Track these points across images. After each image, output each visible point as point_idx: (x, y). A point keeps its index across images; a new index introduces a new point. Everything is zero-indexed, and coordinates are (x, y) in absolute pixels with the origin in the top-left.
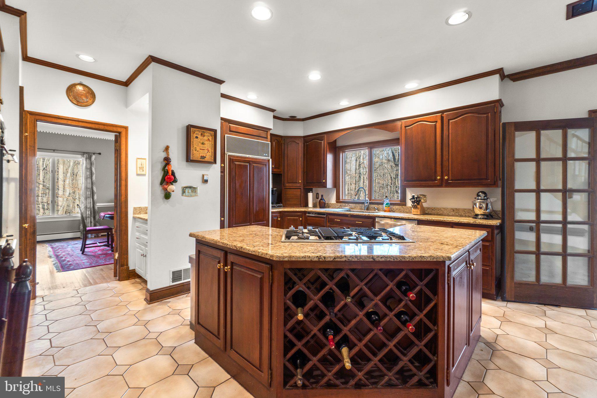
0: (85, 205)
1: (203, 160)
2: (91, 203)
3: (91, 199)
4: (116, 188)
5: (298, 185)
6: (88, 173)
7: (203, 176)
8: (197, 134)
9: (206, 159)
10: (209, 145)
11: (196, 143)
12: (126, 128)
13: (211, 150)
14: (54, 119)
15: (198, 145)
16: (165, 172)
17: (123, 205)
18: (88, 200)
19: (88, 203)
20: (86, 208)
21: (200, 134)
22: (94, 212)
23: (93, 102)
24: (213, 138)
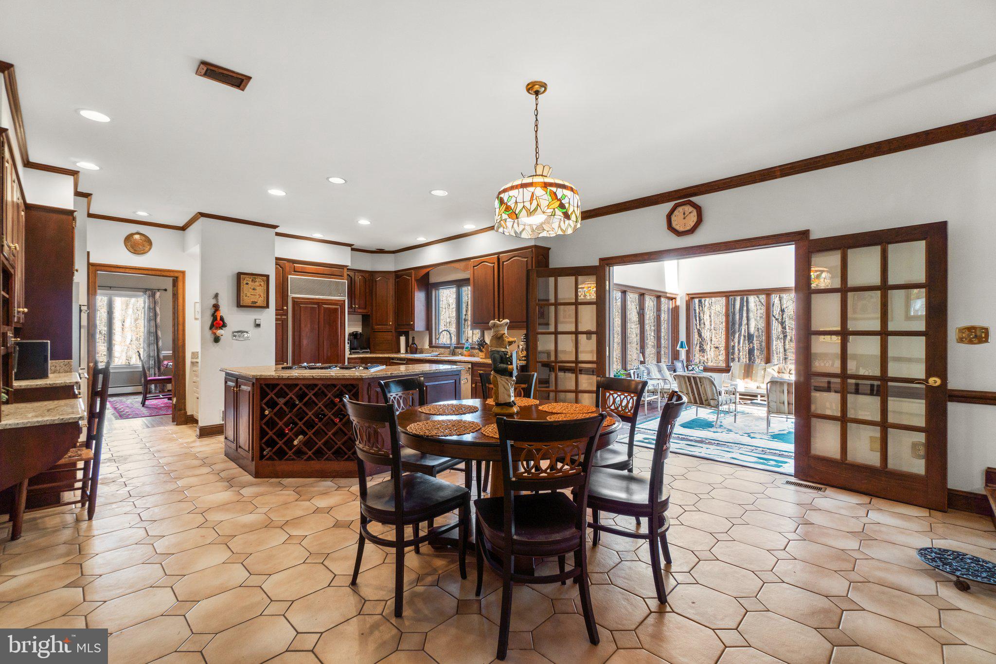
0: (147, 352)
1: (255, 305)
2: (154, 350)
3: (156, 346)
4: (174, 332)
5: (389, 327)
6: (151, 314)
7: (255, 320)
8: (247, 280)
9: (257, 304)
10: (260, 290)
11: (246, 290)
12: (183, 273)
13: (264, 295)
14: (112, 268)
15: (249, 291)
16: (214, 317)
17: (181, 350)
18: (152, 347)
19: (151, 350)
20: (149, 356)
21: (251, 280)
22: (159, 362)
23: (150, 249)
24: (266, 283)
